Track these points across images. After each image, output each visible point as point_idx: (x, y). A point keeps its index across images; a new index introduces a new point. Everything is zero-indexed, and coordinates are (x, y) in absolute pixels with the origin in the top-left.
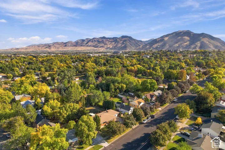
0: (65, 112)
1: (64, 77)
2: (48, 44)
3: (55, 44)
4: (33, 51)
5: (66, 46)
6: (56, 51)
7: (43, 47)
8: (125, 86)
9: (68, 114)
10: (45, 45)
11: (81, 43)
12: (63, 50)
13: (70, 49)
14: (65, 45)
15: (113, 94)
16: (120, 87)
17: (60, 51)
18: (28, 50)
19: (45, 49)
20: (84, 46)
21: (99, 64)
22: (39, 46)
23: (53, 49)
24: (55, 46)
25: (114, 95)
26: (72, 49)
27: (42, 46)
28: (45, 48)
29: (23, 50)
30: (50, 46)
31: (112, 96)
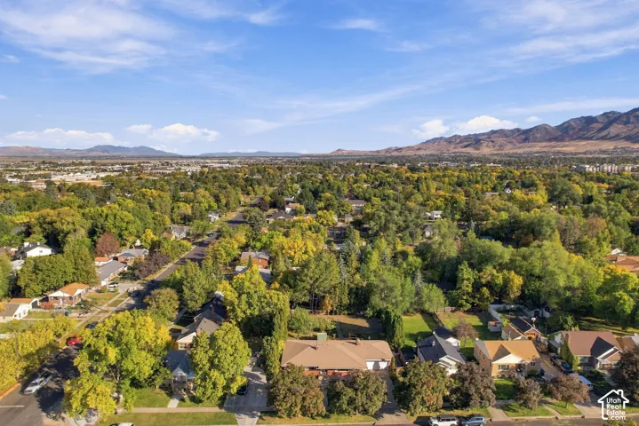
2: (475, 135)
3: (496, 135)
4: (431, 155)
5: (526, 140)
6: (494, 155)
7: (460, 142)
8: (518, 281)
10: (468, 137)
11: (580, 130)
12: (514, 151)
13: (537, 148)
14: (523, 137)
15: (467, 301)
16: (500, 281)
17: (506, 155)
18: (421, 153)
19: (464, 150)
20: (590, 139)
22: (450, 141)
23: (486, 150)
24: (493, 142)
26: (544, 149)
27: (458, 141)
28: (466, 147)
29: (411, 153)
30: (480, 140)
31: (462, 305)
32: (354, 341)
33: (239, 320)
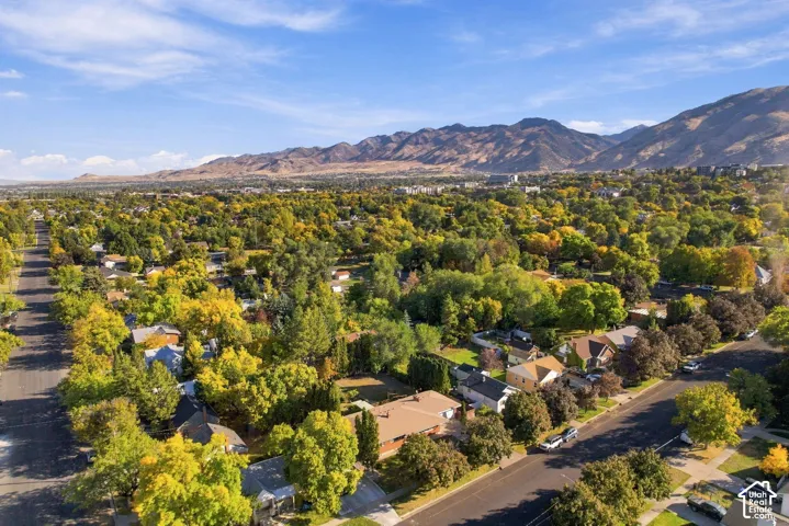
0: (267, 393)
1: (296, 268)
2: (269, 154)
3: (294, 154)
4: (222, 180)
5: (327, 160)
6: (295, 178)
7: (254, 163)
8: (498, 306)
9: (275, 398)
10: (261, 157)
11: (378, 150)
12: (317, 173)
13: (338, 170)
14: (324, 156)
15: (454, 335)
16: (481, 309)
17: (309, 177)
18: (207, 176)
19: (259, 172)
20: (388, 159)
21: (427, 222)
22: (240, 162)
23: (285, 172)
24: (292, 162)
25: (459, 337)
26: (347, 171)
27: (250, 162)
28: (262, 168)
29: (192, 177)
30: (277, 161)
31: (450, 341)
32: (411, 397)
33: (266, 411)
